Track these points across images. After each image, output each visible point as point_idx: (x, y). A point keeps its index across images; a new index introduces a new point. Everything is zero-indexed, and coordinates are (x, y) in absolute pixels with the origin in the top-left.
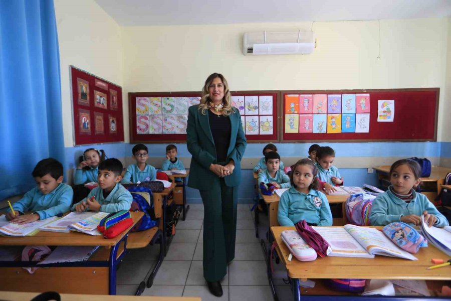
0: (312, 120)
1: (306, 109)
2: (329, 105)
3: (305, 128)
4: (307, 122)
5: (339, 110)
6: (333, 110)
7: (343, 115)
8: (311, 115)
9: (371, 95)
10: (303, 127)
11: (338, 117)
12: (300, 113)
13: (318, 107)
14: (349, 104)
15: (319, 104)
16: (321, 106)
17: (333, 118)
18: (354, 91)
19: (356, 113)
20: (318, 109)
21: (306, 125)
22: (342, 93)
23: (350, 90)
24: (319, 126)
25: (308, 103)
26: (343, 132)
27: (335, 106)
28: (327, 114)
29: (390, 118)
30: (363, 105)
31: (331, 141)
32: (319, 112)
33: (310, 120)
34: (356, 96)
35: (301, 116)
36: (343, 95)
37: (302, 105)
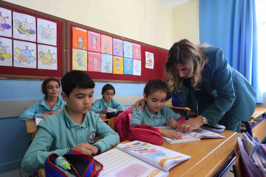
0: (100, 59)
1: (94, 47)
2: (114, 48)
3: (94, 66)
4: (96, 61)
5: (121, 54)
6: (117, 53)
7: (125, 59)
8: (99, 54)
9: (141, 46)
10: (92, 65)
11: (121, 60)
12: (88, 50)
13: (105, 47)
14: (128, 50)
15: (106, 45)
16: (107, 47)
17: (117, 60)
18: (131, 41)
19: (133, 59)
20: (105, 49)
21: (94, 63)
22: (123, 40)
23: (128, 39)
24: (106, 66)
25: (96, 41)
26: (124, 74)
27: (118, 49)
28: (113, 55)
29: (151, 66)
30: (137, 53)
31: (116, 82)
32: (106, 52)
33: (98, 59)
34: (133, 45)
35: (89, 53)
36: (124, 41)
37: (90, 42)
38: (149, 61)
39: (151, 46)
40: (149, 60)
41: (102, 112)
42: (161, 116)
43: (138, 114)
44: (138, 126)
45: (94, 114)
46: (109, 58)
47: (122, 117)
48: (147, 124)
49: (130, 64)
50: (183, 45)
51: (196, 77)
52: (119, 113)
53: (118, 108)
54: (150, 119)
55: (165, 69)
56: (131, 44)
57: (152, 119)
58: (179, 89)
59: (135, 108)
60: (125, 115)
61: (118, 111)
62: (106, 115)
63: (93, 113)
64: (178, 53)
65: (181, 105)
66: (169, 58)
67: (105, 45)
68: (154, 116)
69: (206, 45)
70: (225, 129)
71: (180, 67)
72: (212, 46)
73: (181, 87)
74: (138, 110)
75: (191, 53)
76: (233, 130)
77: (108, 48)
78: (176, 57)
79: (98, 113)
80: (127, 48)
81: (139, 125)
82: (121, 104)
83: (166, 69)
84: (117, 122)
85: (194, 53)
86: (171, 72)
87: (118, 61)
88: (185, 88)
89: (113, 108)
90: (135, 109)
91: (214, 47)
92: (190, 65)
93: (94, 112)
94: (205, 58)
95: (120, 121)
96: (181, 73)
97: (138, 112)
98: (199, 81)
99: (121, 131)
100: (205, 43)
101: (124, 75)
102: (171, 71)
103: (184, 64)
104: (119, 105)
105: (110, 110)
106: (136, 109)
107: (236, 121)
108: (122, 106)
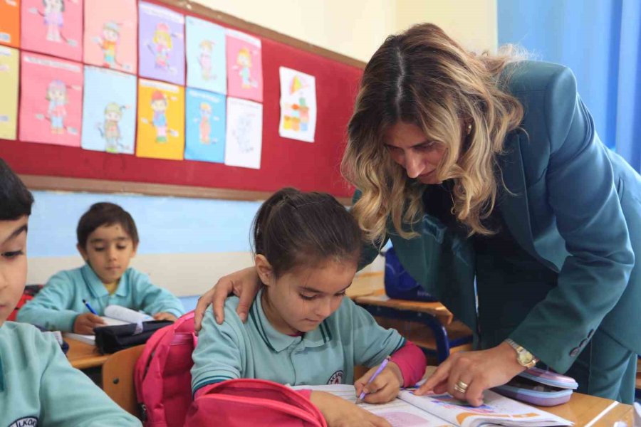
0: (79, 88)
1: (53, 36)
2: (143, 44)
3: (48, 119)
4: (58, 96)
5: (175, 73)
6: (159, 66)
7: (191, 93)
8: (75, 68)
9: (263, 44)
10: (40, 117)
11: (174, 98)
12: (23, 47)
13: (104, 38)
14: (207, 56)
15: (109, 29)
16: (114, 39)
17: (158, 96)
18: (219, 17)
19: (227, 96)
20: (103, 48)
21: (52, 106)
22: (185, 12)
23: (209, 10)
24: (106, 121)
25: (63, 10)
26: (185, 161)
27: (164, 51)
28: (138, 77)
29: (305, 129)
30: (245, 74)
31: (150, 191)
32: (108, 63)
33: (68, 87)
34: (228, 38)
35: (27, 59)
36: (189, 18)
37: (34, 11)
38: (295, 107)
39: (307, 44)
40: (298, 103)
41: (76, 326)
42: (321, 343)
43: (225, 337)
44: (223, 387)
45: (37, 337)
46: (121, 88)
47: (164, 347)
48: (265, 375)
49: (216, 118)
50: (420, 46)
51: (470, 179)
52: (155, 330)
53: (153, 305)
54: (276, 355)
55: (349, 143)
56: (219, 34)
57: (285, 354)
58: (406, 228)
59: (210, 308)
60: (180, 337)
61: (150, 319)
62: (93, 338)
63: (30, 332)
64: (400, 79)
65: (419, 293)
66: (364, 99)
67: (105, 28)
68: (290, 341)
69: (514, 51)
70: (574, 391)
71: (404, 136)
72: (535, 60)
73: (416, 218)
74: (224, 316)
75: (450, 81)
76: (604, 392)
77: (114, 43)
78: (392, 94)
79: (53, 330)
80: (201, 46)
81: (231, 382)
82: (165, 291)
83: (354, 146)
84: (142, 368)
85: (464, 81)
86: (372, 157)
87: (159, 103)
88: (430, 223)
89: (134, 307)
90: (209, 315)
91: (541, 61)
92: (448, 129)
93: (33, 327)
94: (508, 105)
95: (157, 366)
96: (414, 161)
97: (220, 328)
98: (485, 198)
99: (158, 407)
100: (511, 46)
101: (185, 163)
102: (371, 152)
103: (420, 125)
104: (159, 291)
105: (118, 315)
106: (215, 315)
107: (619, 358)
108: (172, 299)
